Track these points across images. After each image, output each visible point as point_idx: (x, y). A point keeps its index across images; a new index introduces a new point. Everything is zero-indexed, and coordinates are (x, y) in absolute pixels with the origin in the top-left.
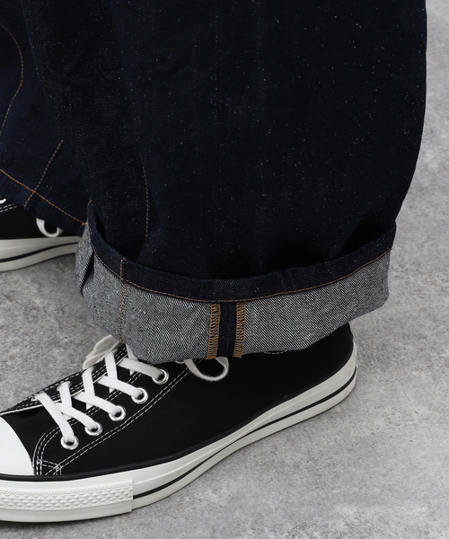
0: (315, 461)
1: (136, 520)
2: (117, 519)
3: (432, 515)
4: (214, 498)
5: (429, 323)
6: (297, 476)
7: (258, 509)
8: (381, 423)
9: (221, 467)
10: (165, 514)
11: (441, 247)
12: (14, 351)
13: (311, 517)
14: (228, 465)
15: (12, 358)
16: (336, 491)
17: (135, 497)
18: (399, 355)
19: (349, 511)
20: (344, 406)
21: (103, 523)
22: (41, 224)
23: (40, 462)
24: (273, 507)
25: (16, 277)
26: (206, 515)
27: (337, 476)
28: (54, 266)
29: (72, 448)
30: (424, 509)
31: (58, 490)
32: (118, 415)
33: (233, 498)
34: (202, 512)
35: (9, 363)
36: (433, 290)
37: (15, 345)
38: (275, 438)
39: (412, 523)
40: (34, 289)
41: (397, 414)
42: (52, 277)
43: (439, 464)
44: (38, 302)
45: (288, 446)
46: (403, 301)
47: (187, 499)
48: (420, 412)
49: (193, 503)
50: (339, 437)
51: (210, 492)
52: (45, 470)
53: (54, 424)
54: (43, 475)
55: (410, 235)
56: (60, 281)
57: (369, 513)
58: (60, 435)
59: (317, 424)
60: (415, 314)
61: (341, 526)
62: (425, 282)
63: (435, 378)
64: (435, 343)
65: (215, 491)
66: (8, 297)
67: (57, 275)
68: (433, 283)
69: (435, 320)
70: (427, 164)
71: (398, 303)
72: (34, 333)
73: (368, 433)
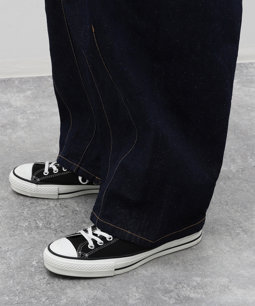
0: (185, 263)
1: (115, 279)
2: (108, 278)
3: (230, 282)
4: (146, 273)
5: (231, 221)
6: (178, 267)
7: (163, 277)
8: (211, 252)
9: (148, 263)
10: (127, 277)
11: (236, 197)
12: (68, 224)
13: (183, 281)
14: (151, 263)
15: (67, 226)
16: (193, 273)
17: (115, 270)
18: (219, 231)
19: (198, 279)
20: (197, 246)
21: (103, 279)
22: (80, 178)
23: (80, 253)
24: (168, 277)
25: (69, 200)
26: (143, 278)
27: (193, 268)
28: (83, 198)
29: (92, 248)
30: (227, 280)
31: (86, 264)
32: (110, 238)
33: (153, 273)
34: (141, 277)
35: (66, 228)
36: (232, 210)
37: (68, 222)
38: (169, 255)
39: (222, 284)
40: (76, 204)
41: (217, 249)
42: (83, 201)
43: (233, 266)
44: (77, 209)
45: (175, 258)
46: (221, 214)
47: (135, 273)
48: (227, 249)
49: (137, 274)
50: (194, 256)
51: (144, 271)
52: (82, 255)
53: (86, 240)
54: (81, 257)
55: (224, 193)
56: (86, 202)
57: (206, 280)
58: (88, 244)
59: (186, 251)
60: (225, 218)
61: (195, 284)
62: (229, 208)
63: (232, 239)
64: (233, 227)
65: (146, 271)
66: (66, 207)
67: (85, 200)
68: (233, 208)
69: (233, 220)
70: (231, 170)
71: (219, 214)
72: (76, 218)
73: (206, 255)
